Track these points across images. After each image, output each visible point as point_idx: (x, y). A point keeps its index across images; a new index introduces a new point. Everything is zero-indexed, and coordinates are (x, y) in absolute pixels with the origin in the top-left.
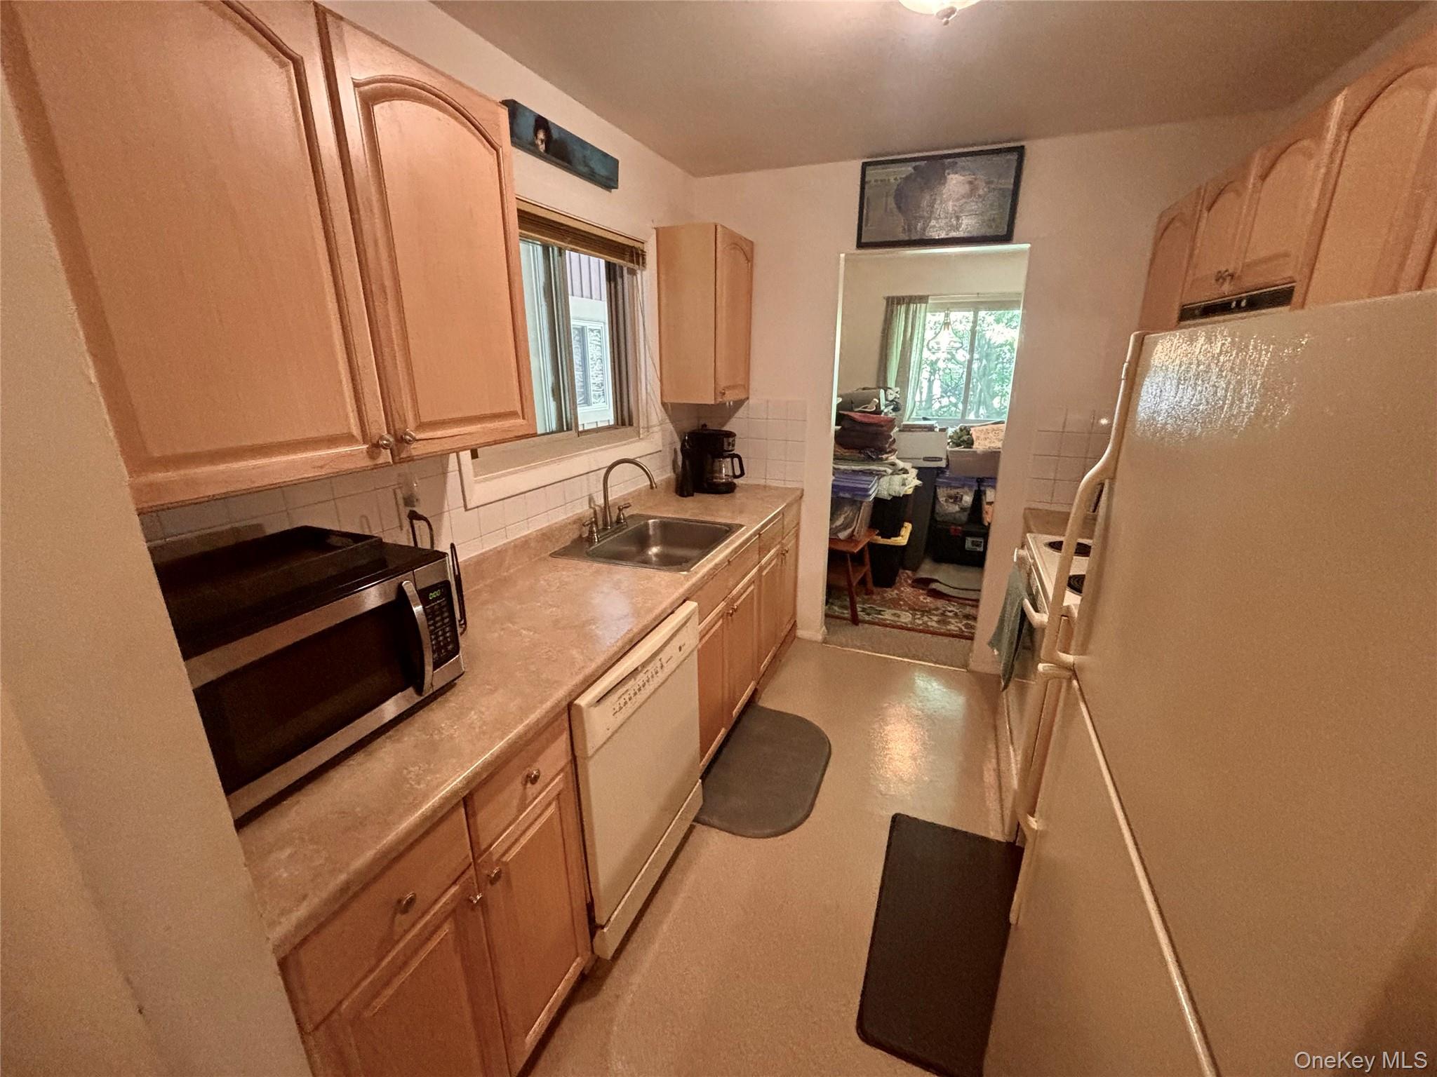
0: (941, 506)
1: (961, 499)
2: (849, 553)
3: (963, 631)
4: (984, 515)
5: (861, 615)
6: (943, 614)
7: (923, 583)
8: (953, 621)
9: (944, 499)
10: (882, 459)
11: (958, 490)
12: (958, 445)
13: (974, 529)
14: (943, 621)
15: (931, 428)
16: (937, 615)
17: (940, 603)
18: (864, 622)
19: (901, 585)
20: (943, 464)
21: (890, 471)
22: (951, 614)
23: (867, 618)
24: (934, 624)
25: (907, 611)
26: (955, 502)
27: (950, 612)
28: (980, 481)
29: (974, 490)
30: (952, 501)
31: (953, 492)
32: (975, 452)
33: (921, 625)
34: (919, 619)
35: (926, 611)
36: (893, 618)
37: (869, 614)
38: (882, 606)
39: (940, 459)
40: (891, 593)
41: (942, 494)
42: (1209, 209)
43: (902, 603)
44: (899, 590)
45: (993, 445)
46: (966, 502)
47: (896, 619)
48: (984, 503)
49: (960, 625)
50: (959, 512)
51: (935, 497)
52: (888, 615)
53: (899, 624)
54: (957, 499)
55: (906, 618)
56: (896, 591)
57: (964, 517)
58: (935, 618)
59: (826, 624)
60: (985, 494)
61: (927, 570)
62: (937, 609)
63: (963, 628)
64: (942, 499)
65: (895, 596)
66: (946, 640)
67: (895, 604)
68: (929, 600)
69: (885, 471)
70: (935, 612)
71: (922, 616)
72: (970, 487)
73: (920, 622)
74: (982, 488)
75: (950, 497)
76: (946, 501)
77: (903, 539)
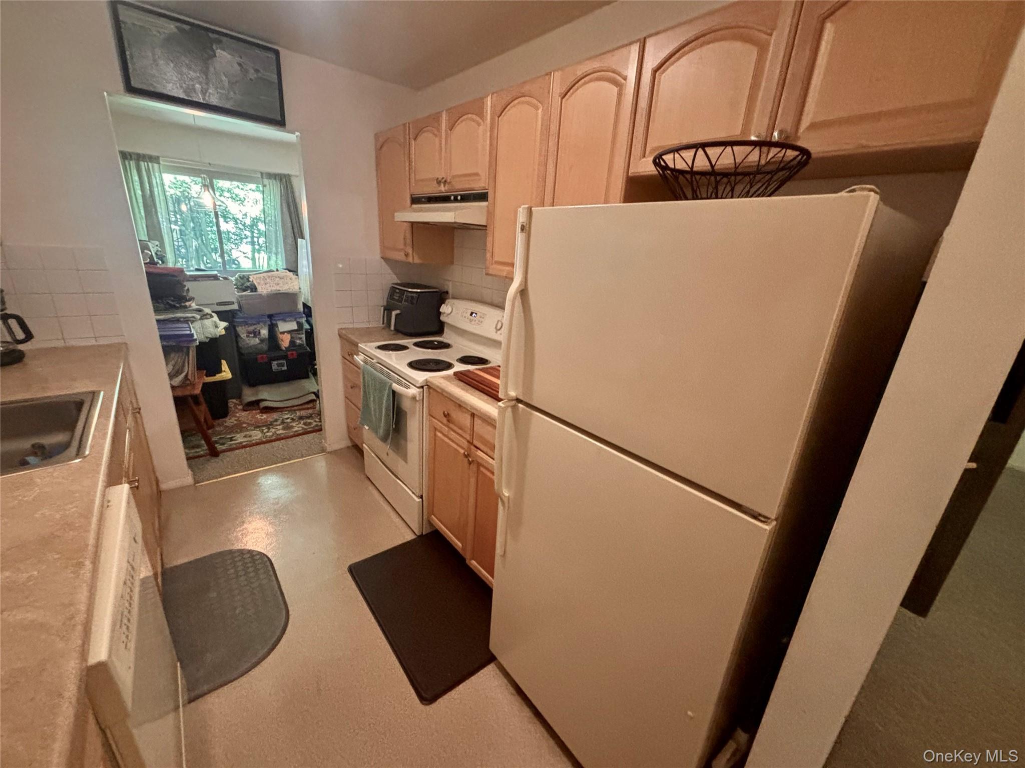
0: (244, 340)
1: (260, 333)
2: (189, 396)
3: (306, 429)
4: (281, 342)
5: (219, 447)
6: (283, 422)
7: (254, 405)
8: (294, 424)
9: (245, 335)
10: (186, 307)
11: (255, 326)
12: (244, 290)
13: (277, 354)
14: (288, 427)
15: (215, 278)
16: (279, 425)
17: (275, 416)
18: (224, 451)
19: (235, 412)
20: (235, 307)
21: (199, 317)
22: (289, 420)
23: (224, 447)
24: (281, 432)
25: (254, 430)
26: (255, 336)
27: (287, 419)
28: (270, 317)
29: (267, 324)
30: (252, 335)
31: (251, 328)
32: (261, 295)
33: (273, 436)
34: (267, 432)
35: (269, 425)
36: (245, 439)
37: (223, 444)
38: (230, 433)
39: (233, 303)
40: (230, 421)
41: (242, 331)
42: (415, 139)
43: (245, 425)
44: (236, 417)
45: (273, 289)
46: (264, 335)
47: (249, 439)
48: (278, 333)
49: (300, 425)
50: (259, 343)
51: (237, 336)
52: (240, 438)
53: (254, 442)
54: (256, 334)
55: (257, 435)
56: (234, 419)
57: (265, 347)
58: (280, 427)
59: (190, 466)
60: (277, 327)
61: (249, 395)
62: (276, 420)
63: (303, 426)
64: (243, 336)
65: (235, 422)
66: (298, 439)
67: (239, 427)
68: (265, 416)
69: (193, 317)
70: (275, 423)
71: (269, 429)
72: (265, 323)
73: (270, 434)
74: (274, 322)
75: (250, 333)
76: (247, 336)
77: (226, 374)
